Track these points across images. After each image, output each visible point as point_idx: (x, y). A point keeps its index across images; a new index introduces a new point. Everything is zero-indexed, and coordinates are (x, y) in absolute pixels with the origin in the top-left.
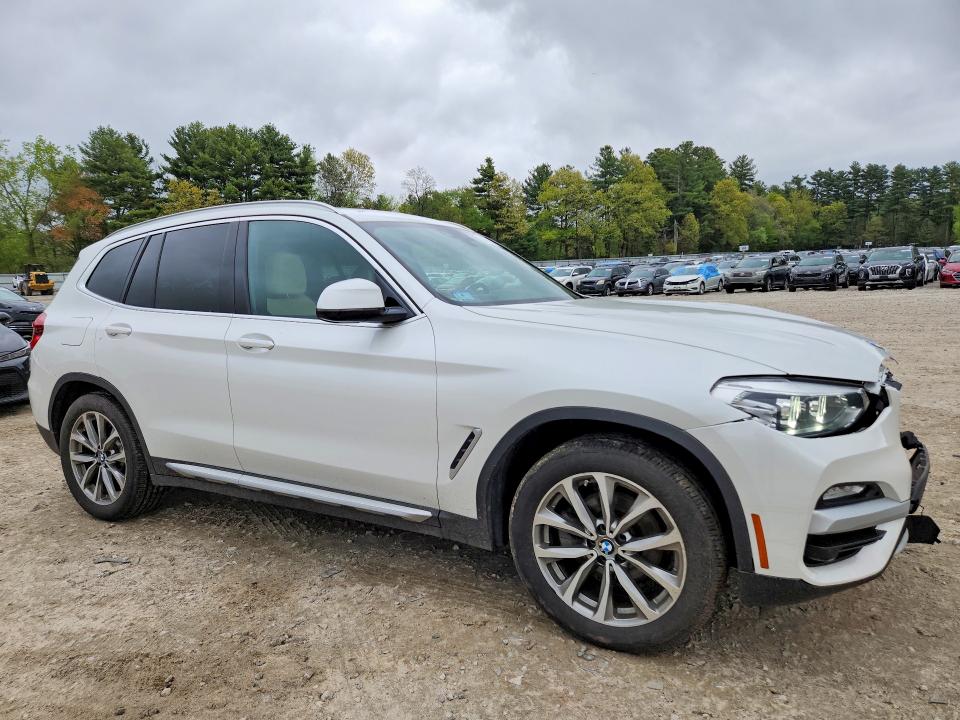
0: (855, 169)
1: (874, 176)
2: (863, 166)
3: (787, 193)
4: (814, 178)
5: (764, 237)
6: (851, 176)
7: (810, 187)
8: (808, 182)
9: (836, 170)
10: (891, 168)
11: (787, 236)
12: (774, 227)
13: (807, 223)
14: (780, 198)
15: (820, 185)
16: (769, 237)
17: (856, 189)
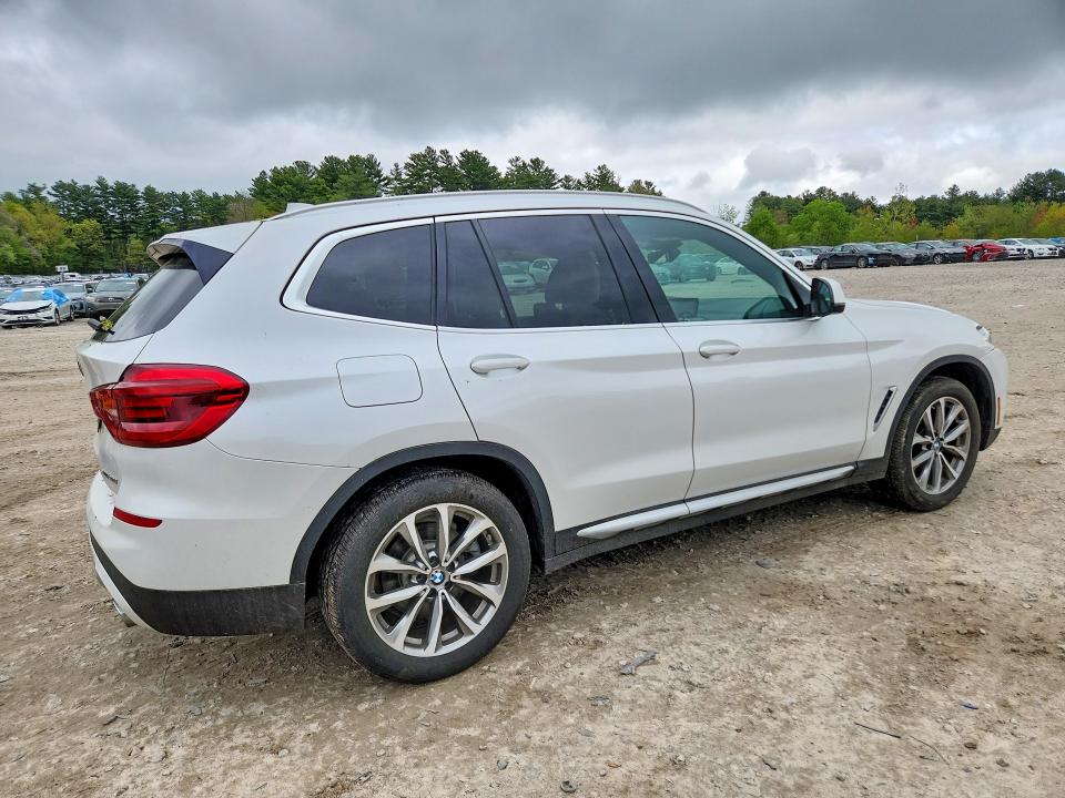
0: (101, 182)
1: (125, 196)
2: (111, 182)
3: (27, 202)
4: (56, 188)
5: (12, 256)
6: (99, 192)
7: (52, 199)
8: (49, 193)
9: (80, 183)
10: (141, 188)
11: (40, 255)
12: (22, 244)
13: (60, 241)
14: (20, 209)
15: (64, 198)
16: (18, 256)
17: (108, 207)
